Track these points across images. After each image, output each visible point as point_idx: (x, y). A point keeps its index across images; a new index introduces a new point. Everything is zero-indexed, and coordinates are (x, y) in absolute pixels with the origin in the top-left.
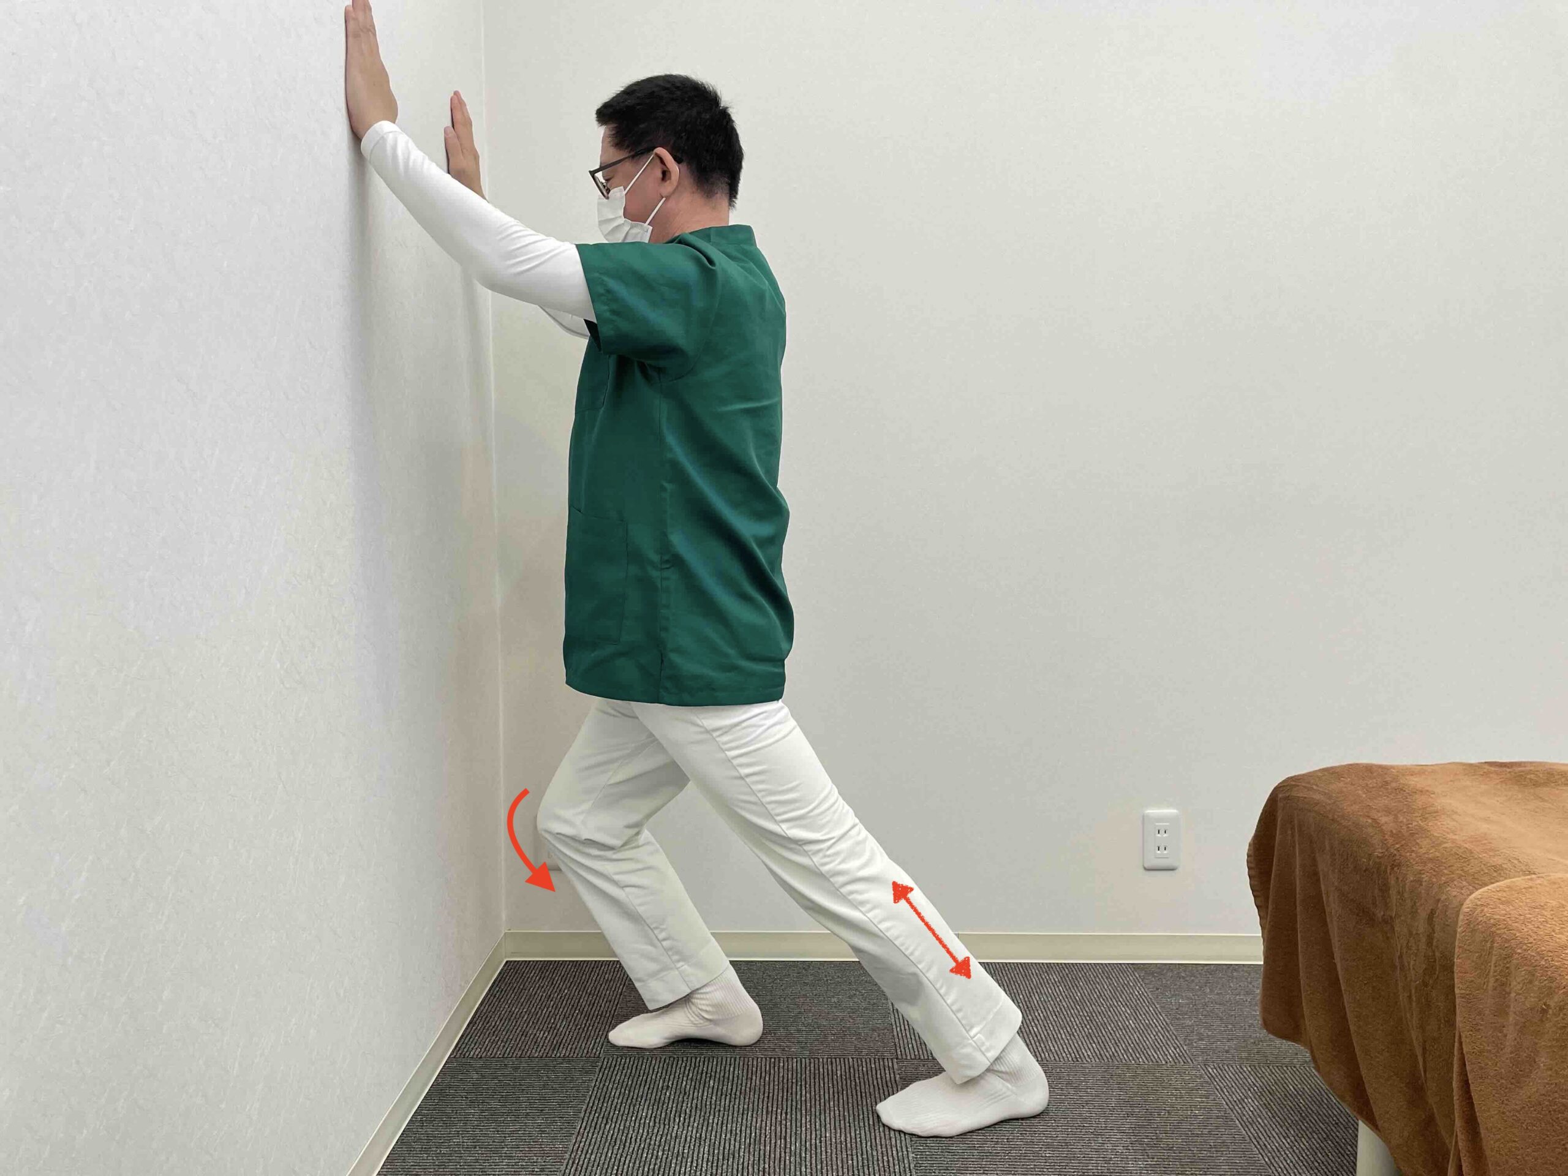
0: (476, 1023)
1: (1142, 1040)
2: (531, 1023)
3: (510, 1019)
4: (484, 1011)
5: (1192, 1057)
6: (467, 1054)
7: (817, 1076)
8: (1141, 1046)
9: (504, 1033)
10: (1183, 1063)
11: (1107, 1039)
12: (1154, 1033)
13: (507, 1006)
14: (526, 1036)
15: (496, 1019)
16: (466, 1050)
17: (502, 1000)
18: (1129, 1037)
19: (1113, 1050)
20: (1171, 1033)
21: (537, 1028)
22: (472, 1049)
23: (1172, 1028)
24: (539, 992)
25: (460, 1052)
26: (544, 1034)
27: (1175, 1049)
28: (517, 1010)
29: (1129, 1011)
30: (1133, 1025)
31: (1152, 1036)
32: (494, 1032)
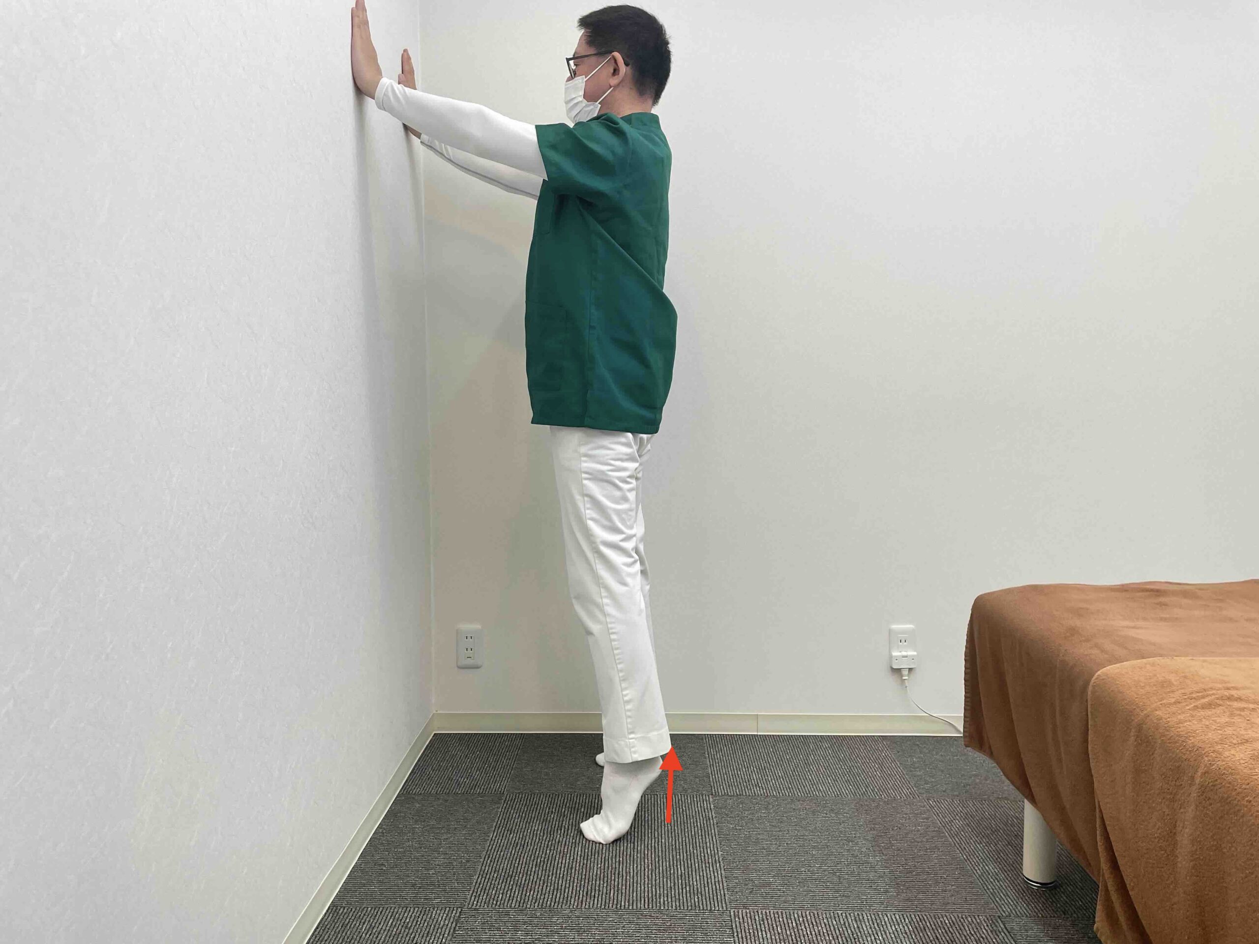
0: (415, 772)
1: (885, 783)
2: (455, 772)
3: (439, 770)
4: (421, 765)
5: (919, 795)
6: (411, 792)
7: (656, 806)
8: (884, 787)
9: (436, 779)
10: (912, 798)
11: (860, 783)
12: (894, 780)
13: (437, 762)
14: (451, 781)
15: (430, 770)
16: (410, 789)
17: (433, 758)
18: (876, 782)
19: (864, 790)
20: (906, 780)
21: (459, 775)
22: (415, 788)
23: (907, 776)
24: (459, 753)
25: (406, 790)
26: (464, 779)
27: (908, 789)
28: (444, 764)
29: (877, 766)
30: (879, 775)
31: (892, 781)
32: (429, 778)
